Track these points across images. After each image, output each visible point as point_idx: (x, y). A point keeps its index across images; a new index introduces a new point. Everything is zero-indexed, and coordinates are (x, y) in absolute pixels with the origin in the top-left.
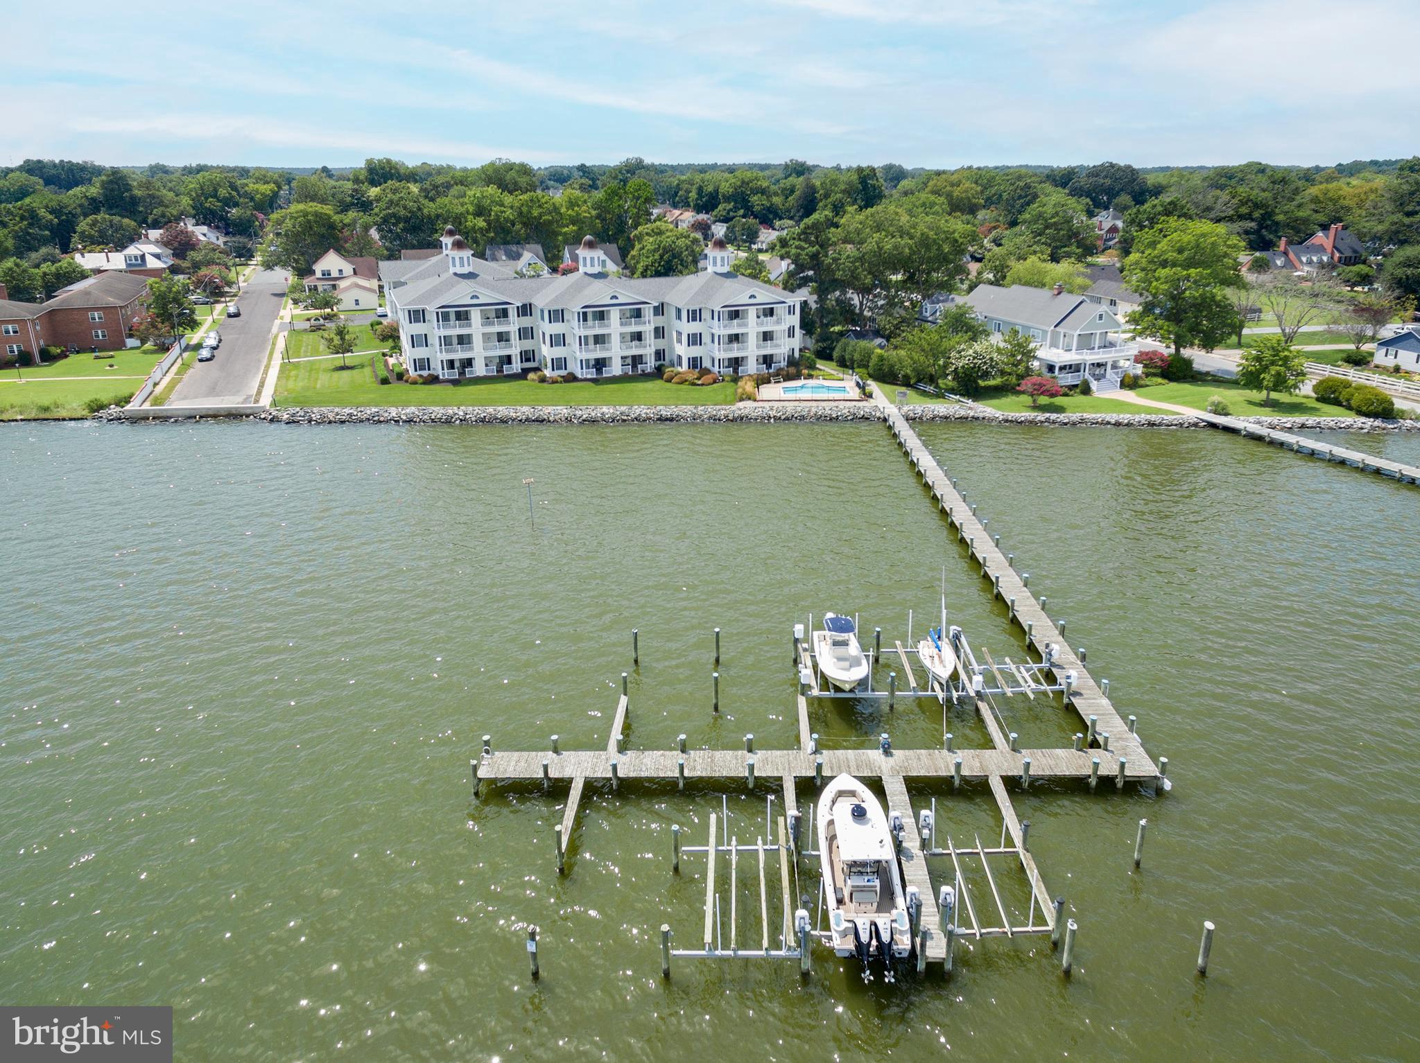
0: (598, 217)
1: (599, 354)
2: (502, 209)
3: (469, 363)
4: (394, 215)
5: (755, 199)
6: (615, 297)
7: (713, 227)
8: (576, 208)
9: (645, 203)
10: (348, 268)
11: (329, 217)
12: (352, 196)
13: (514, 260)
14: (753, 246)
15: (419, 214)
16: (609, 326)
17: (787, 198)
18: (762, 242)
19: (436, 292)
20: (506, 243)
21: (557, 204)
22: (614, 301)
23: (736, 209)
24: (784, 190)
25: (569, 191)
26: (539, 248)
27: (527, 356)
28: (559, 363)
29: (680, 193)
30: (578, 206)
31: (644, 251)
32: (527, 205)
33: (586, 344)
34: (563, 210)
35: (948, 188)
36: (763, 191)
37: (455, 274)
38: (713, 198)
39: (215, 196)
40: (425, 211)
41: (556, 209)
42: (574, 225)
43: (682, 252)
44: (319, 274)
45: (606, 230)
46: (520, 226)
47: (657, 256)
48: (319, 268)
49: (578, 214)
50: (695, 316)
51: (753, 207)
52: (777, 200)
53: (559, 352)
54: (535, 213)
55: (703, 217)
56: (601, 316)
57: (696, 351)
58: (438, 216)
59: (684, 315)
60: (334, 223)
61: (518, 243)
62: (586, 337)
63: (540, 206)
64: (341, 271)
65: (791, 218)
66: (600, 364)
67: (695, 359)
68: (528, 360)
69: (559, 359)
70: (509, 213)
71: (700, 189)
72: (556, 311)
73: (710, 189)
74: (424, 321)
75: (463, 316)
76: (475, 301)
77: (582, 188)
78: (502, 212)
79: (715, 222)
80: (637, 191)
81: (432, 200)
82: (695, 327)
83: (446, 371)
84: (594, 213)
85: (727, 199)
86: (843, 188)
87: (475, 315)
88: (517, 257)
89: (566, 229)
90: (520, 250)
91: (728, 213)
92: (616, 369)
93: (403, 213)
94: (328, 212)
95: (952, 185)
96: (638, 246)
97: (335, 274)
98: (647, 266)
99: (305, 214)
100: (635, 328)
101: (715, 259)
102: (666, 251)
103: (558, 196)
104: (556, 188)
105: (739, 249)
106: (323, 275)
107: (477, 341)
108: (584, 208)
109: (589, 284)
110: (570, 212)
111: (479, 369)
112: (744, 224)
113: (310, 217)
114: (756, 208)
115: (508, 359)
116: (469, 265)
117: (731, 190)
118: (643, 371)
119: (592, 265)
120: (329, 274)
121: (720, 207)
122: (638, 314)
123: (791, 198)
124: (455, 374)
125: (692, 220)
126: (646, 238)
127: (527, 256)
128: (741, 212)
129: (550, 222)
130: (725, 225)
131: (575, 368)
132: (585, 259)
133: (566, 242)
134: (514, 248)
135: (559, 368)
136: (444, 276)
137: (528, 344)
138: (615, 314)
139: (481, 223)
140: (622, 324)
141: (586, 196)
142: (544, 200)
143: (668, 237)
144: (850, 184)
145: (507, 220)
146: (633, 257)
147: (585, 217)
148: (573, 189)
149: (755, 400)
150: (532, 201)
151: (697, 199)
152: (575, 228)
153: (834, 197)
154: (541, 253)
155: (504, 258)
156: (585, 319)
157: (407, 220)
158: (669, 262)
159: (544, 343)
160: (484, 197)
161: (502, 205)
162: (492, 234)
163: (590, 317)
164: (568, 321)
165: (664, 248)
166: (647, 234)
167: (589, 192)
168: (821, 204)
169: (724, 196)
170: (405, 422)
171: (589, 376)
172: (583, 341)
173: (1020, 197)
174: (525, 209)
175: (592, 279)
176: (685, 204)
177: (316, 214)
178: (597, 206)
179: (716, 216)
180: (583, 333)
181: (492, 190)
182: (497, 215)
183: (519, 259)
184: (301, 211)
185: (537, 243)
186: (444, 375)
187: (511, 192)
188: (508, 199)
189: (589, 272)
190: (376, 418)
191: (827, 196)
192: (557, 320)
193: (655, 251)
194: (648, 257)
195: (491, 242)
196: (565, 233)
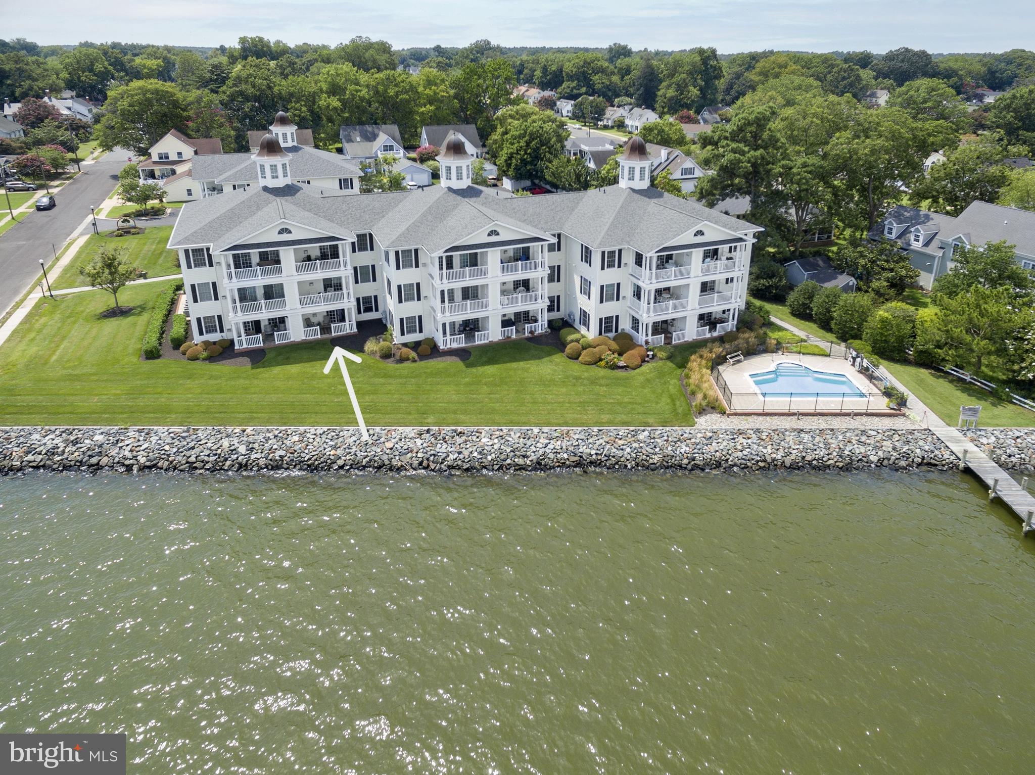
0: (456, 96)
1: (469, 312)
2: (358, 87)
3: (279, 323)
4: (241, 93)
5: (596, 78)
6: (494, 233)
7: (558, 103)
8: (433, 88)
9: (504, 83)
10: (188, 151)
11: (173, 95)
12: (212, 72)
13: (370, 141)
14: (599, 123)
15: (269, 92)
16: (484, 273)
17: (623, 77)
18: (608, 119)
19: (232, 218)
20: (361, 123)
21: (414, 83)
22: (494, 239)
23: (579, 87)
24: (621, 69)
25: (427, 69)
26: (395, 129)
27: (367, 304)
28: (413, 324)
29: (526, 71)
30: (436, 85)
31: (508, 136)
32: (383, 84)
33: (451, 300)
34: (420, 89)
35: (777, 70)
36: (602, 70)
37: (265, 189)
38: (557, 76)
39: (91, 70)
40: (276, 89)
41: (413, 88)
42: (431, 104)
43: (550, 139)
44: (155, 158)
45: (464, 109)
46: (377, 104)
47: (523, 143)
48: (155, 151)
49: (435, 93)
50: (611, 259)
51: (594, 85)
52: (615, 79)
53: (411, 309)
54: (391, 92)
55: (548, 93)
56: (473, 261)
57: (610, 309)
58: (291, 95)
59: (596, 259)
60: (177, 101)
61: (376, 123)
62: (451, 292)
63: (396, 85)
64: (180, 154)
65: (630, 96)
66: (470, 327)
67: (609, 319)
68: (368, 309)
69: (411, 319)
70: (364, 92)
71: (545, 69)
72: (407, 252)
73: (554, 68)
74: (211, 265)
75: (270, 259)
76: (285, 237)
77: (439, 66)
78: (357, 91)
79: (559, 99)
80: (495, 70)
81: (286, 77)
82: (611, 276)
83: (243, 337)
84: (452, 92)
85: (571, 78)
86: (687, 69)
87: (288, 256)
88: (372, 138)
89: (424, 109)
90: (376, 131)
91: (572, 91)
92: (494, 333)
93: (251, 91)
94: (170, 90)
95: (780, 67)
96: (500, 130)
97: (173, 157)
98: (512, 154)
99: (144, 91)
100: (521, 276)
101: (632, 170)
102: (533, 137)
103: (416, 74)
104: (416, 66)
105: (585, 125)
106: (161, 158)
107: (292, 294)
108: (442, 87)
109: (455, 207)
110: (427, 91)
111: (296, 332)
112: (592, 102)
113: (149, 95)
114: (598, 87)
115: (340, 316)
116: (285, 176)
117: (575, 70)
118: (532, 332)
119: (459, 178)
120: (167, 157)
121: (565, 85)
122: (524, 255)
123: (626, 78)
124: (258, 341)
125: (539, 97)
126: (510, 120)
127: (383, 139)
128: (584, 90)
129: (407, 102)
130: (573, 102)
131: (432, 331)
132: (449, 169)
133: (424, 123)
134: (369, 128)
135: (412, 330)
136: (251, 191)
137: (367, 289)
138: (493, 257)
139: (335, 102)
140: (503, 270)
141: (443, 75)
142: (399, 79)
143: (534, 122)
144: (694, 65)
145: (362, 99)
146: (495, 141)
147: (442, 96)
148: (430, 67)
149: (723, 413)
150: (388, 79)
151: (542, 77)
152: (432, 108)
153: (678, 78)
154: (397, 134)
155: (358, 139)
156: (450, 266)
157: (257, 99)
158: (536, 150)
159: (390, 293)
160: (338, 75)
161: (358, 84)
162: (347, 115)
163: (456, 262)
164: (424, 265)
165: (531, 134)
166: (511, 117)
167: (445, 70)
168: (664, 84)
169: (567, 74)
170: (142, 468)
171: (455, 345)
172: (447, 297)
173: (844, 79)
174: (381, 88)
175: (459, 198)
176: (529, 81)
177: (157, 92)
178: (455, 85)
179: (561, 93)
180: (446, 286)
181: (346, 67)
182: (352, 94)
183: (375, 139)
184: (140, 88)
185: (394, 123)
186: (241, 342)
187: (367, 70)
188: (364, 77)
189: (455, 188)
190: (94, 460)
191: (672, 75)
192: (408, 265)
193: (521, 136)
194: (512, 144)
195: (347, 122)
196: (422, 113)
